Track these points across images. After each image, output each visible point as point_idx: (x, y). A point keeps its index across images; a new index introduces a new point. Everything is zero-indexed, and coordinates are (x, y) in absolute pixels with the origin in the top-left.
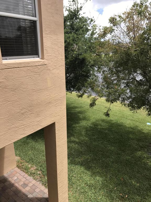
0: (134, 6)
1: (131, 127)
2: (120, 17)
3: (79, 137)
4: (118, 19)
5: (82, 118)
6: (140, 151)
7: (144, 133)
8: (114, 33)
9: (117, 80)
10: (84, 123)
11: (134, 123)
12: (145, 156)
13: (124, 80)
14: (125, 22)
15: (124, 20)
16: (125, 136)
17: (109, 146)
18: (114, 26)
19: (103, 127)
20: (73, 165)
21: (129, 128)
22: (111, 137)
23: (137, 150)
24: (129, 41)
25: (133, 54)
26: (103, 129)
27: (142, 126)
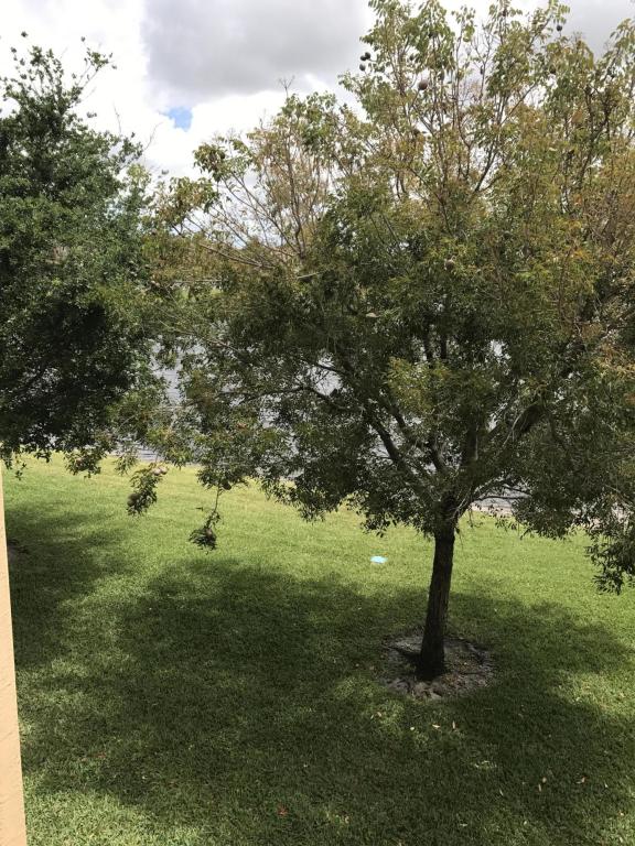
0: (287, 112)
1: (311, 582)
2: (238, 145)
3: (91, 652)
4: (232, 153)
5: (102, 565)
6: (348, 675)
7: (361, 599)
8: (218, 207)
9: (246, 395)
10: (112, 589)
11: (324, 562)
12: (368, 692)
13: (271, 393)
14: (259, 168)
15: (256, 161)
16: (291, 621)
17: (224, 674)
18: (218, 180)
19: (202, 597)
20: (59, 795)
21: (304, 585)
22: (234, 634)
23: (336, 674)
24: (279, 243)
25: (298, 292)
26: (199, 602)
27: (353, 570)
